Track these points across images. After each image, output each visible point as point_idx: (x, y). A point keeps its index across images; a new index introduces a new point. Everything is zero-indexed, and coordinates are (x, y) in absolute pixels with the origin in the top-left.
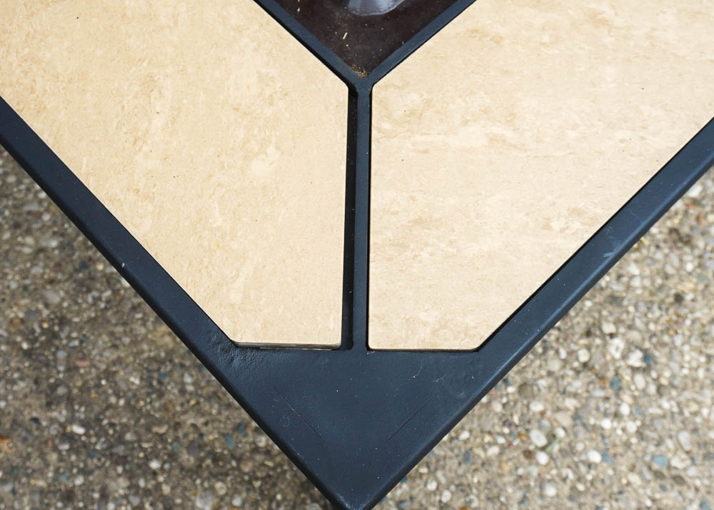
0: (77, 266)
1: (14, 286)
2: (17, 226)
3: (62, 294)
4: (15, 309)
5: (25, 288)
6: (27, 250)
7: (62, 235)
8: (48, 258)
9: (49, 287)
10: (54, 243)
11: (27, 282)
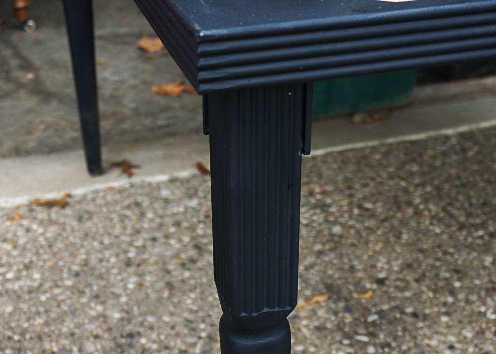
0: (125, 334)
1: (65, 330)
2: (97, 297)
3: (99, 347)
4: (54, 344)
5: (72, 334)
6: (93, 313)
7: (127, 312)
8: (105, 322)
9: (92, 339)
10: (117, 315)
11: (77, 331)
